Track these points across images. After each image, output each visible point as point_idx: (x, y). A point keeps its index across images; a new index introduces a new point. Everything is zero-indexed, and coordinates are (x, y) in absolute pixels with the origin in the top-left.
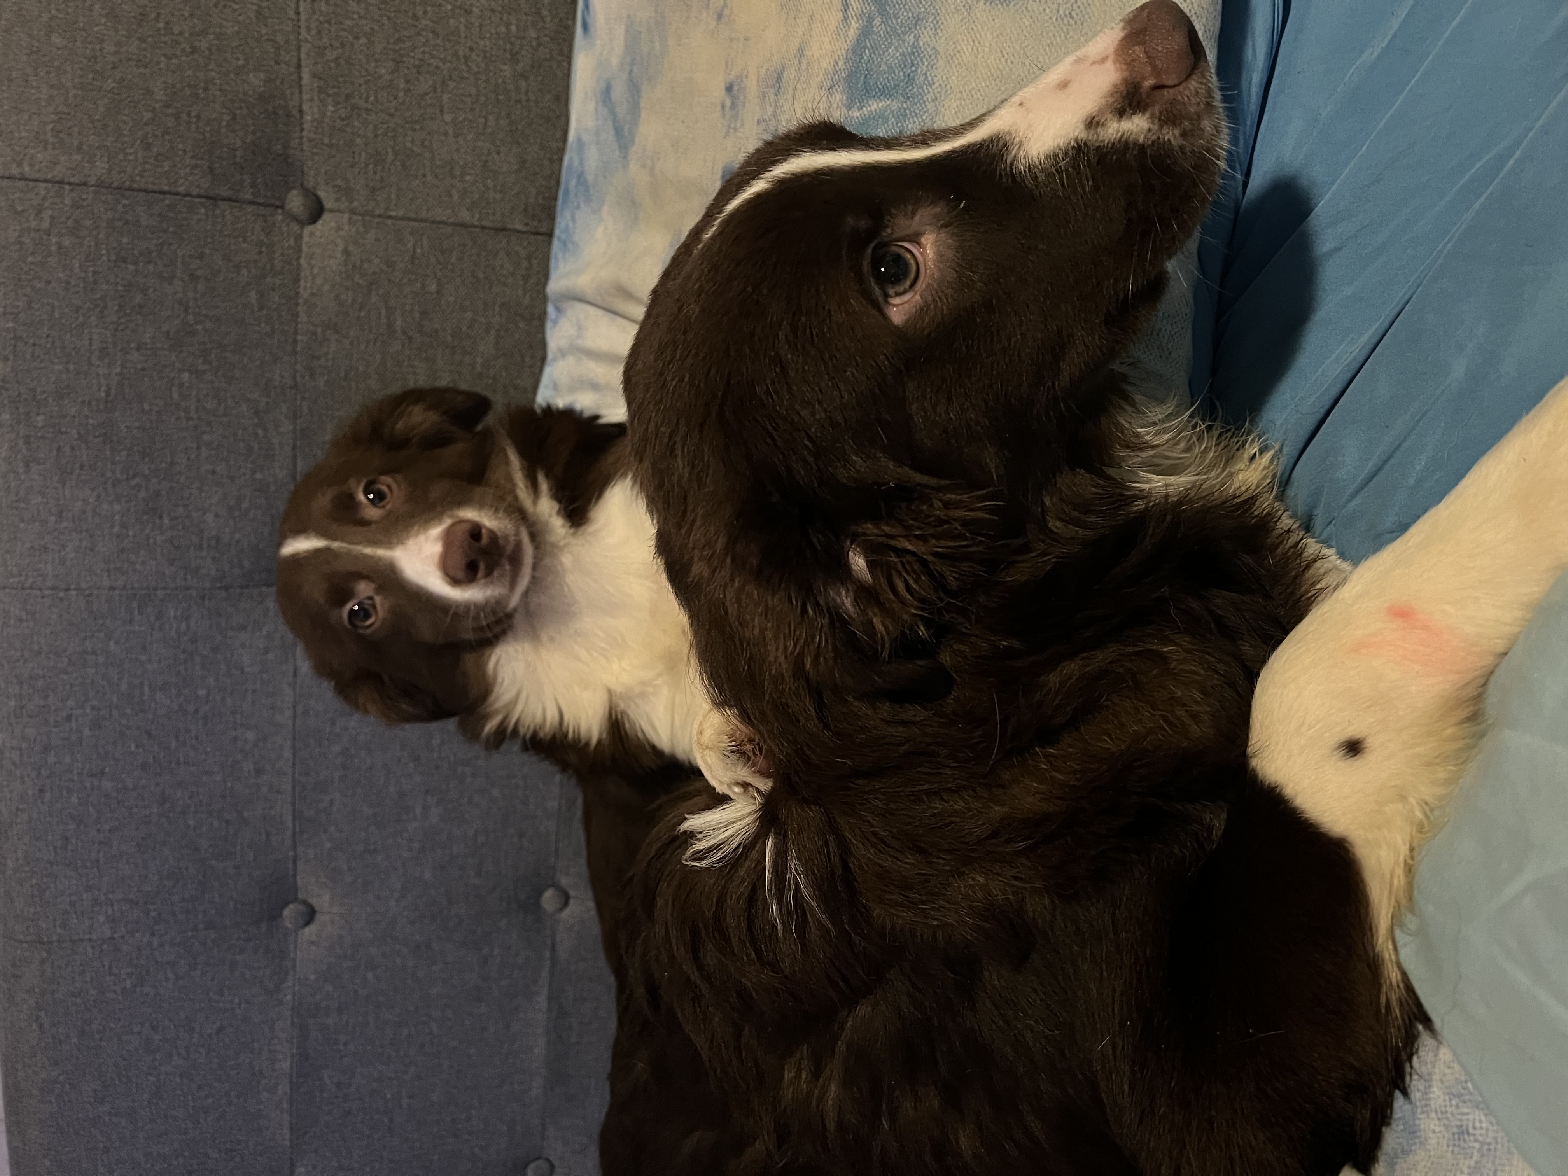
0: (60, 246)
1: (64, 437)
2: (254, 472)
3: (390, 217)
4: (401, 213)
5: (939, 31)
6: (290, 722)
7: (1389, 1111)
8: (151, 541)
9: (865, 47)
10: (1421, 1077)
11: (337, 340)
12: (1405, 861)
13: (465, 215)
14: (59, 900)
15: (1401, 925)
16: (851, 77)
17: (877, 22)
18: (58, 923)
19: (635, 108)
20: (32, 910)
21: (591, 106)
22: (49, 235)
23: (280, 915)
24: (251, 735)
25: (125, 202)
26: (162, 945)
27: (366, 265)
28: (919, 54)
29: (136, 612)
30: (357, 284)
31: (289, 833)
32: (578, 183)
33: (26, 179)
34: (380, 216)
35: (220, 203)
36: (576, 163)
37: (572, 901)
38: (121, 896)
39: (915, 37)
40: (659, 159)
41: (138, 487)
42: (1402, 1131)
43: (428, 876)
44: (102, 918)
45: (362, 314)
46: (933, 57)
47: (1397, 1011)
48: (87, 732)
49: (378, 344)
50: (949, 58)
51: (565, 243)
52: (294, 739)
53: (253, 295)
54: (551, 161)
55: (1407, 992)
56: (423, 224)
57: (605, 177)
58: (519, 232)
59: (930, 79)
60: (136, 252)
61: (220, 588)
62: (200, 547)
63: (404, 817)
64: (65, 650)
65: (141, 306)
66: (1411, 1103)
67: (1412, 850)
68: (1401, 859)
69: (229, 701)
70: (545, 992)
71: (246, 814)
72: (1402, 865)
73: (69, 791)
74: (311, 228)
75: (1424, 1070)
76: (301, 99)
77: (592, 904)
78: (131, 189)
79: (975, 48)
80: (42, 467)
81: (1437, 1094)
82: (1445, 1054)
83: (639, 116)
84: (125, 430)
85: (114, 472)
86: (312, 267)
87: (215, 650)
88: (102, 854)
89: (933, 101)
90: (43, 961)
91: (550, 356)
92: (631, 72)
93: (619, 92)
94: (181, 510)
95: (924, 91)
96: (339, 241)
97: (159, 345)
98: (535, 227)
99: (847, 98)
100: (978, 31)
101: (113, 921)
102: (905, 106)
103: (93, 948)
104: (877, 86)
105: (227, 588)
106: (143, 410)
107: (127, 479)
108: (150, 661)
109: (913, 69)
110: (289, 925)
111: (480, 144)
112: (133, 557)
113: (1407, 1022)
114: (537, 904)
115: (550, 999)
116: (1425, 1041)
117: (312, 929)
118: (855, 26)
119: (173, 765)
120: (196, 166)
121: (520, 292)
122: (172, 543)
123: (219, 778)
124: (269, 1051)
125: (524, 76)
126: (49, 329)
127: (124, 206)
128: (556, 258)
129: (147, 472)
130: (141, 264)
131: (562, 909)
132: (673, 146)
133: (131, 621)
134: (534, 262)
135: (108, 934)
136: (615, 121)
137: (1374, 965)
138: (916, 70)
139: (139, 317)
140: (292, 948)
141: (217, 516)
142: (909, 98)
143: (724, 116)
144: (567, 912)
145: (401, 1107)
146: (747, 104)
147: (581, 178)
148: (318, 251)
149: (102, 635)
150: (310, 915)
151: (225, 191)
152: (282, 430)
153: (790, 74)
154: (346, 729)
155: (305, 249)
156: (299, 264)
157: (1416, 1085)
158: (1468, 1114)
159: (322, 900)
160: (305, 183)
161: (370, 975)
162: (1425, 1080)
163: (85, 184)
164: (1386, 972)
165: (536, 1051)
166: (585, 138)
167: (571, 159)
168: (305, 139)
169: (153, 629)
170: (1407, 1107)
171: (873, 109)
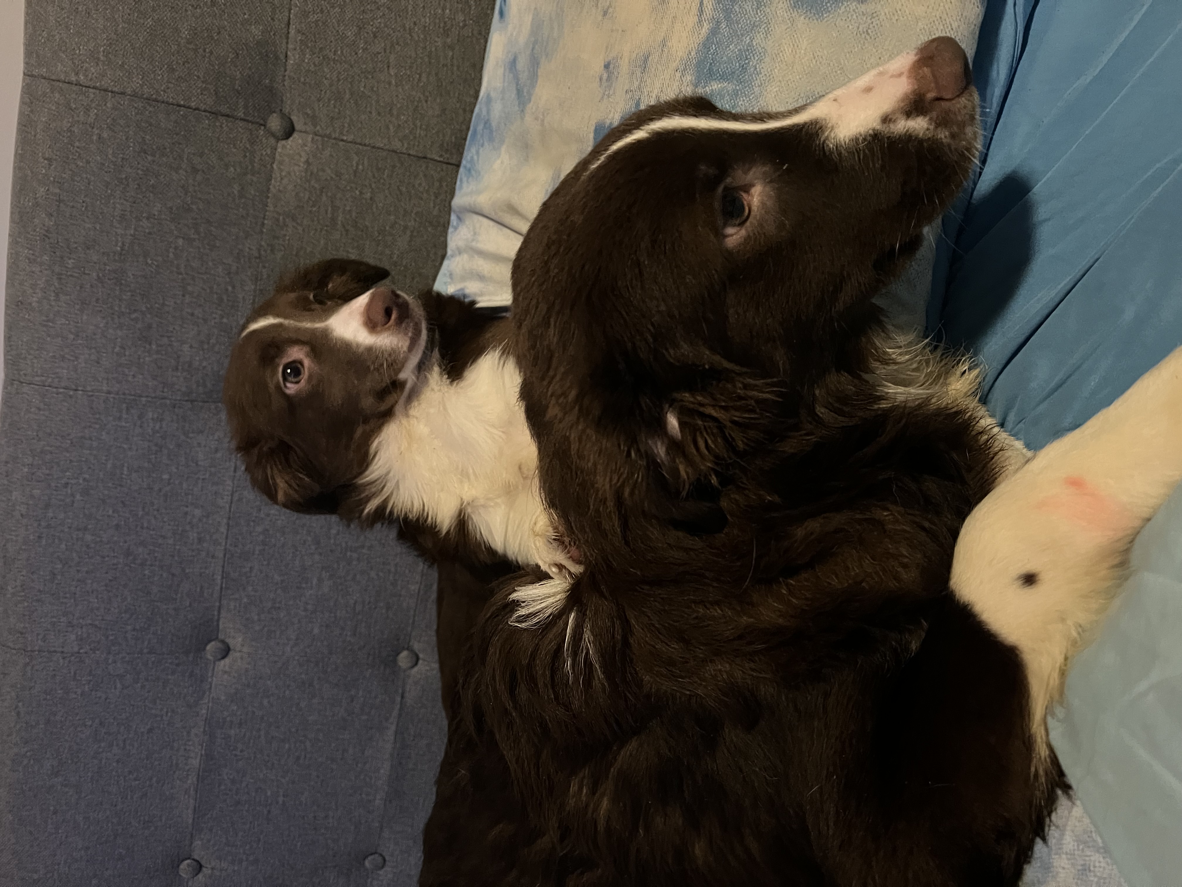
0: (100, 137)
1: (87, 277)
2: (222, 317)
3: (342, 140)
4: (350, 138)
5: (768, 35)
6: (227, 506)
7: (1030, 853)
8: (142, 360)
9: (713, 43)
10: (1057, 827)
11: (294, 227)
12: (1060, 667)
13: (397, 144)
14: (43, 620)
15: (1053, 715)
16: (700, 65)
17: (723, 25)
18: (40, 637)
19: (534, 76)
20: (22, 625)
21: (501, 71)
22: (93, 128)
23: (204, 649)
24: (198, 512)
25: (151, 109)
26: (115, 662)
27: (321, 173)
28: (752, 52)
29: (124, 412)
30: (313, 187)
31: (218, 588)
32: (485, 127)
33: (81, 85)
34: (335, 139)
35: (220, 117)
36: (484, 113)
37: (420, 662)
38: (89, 622)
39: (750, 38)
40: (548, 114)
41: (136, 320)
42: (1039, 867)
43: (316, 631)
44: (73, 637)
45: (314, 209)
46: (762, 54)
47: (1043, 780)
48: (78, 497)
49: (324, 232)
50: (774, 56)
51: (469, 170)
52: (229, 518)
53: (236, 188)
54: (464, 111)
55: (1051, 764)
56: (365, 148)
57: (505, 124)
58: (435, 160)
59: (758, 70)
60: (154, 147)
61: (187, 401)
62: (177, 369)
63: (304, 585)
64: (69, 435)
65: (153, 186)
66: (1047, 846)
67: (1066, 659)
68: (1058, 665)
69: (185, 486)
70: (393, 728)
71: (187, 571)
72: (1057, 670)
73: (60, 539)
74: (284, 142)
75: (1060, 822)
76: (287, 48)
77: (436, 666)
78: (156, 100)
79: (794, 51)
80: (68, 297)
81: (1069, 842)
82: (1077, 811)
83: (537, 82)
84: (132, 277)
85: (120, 306)
86: (281, 170)
87: (179, 446)
88: (78, 589)
89: (759, 86)
90: (26, 665)
91: (449, 252)
92: (533, 49)
93: (522, 63)
94: (165, 340)
95: (753, 78)
96: (303, 154)
97: (163, 217)
98: (448, 159)
99: (695, 79)
100: (797, 37)
101: (81, 640)
102: (738, 88)
103: (64, 658)
104: (719, 72)
105: (192, 401)
106: (147, 263)
107: (130, 313)
108: (130, 449)
109: (747, 61)
110: (209, 657)
111: (414, 93)
112: (126, 371)
113: (1050, 786)
114: (395, 661)
115: (396, 733)
116: (1063, 801)
117: (227, 661)
118: (706, 28)
119: (138, 529)
120: (205, 89)
121: (432, 205)
122: (156, 364)
123: (171, 541)
124: (185, 750)
125: (451, 48)
126: (85, 197)
127: (150, 112)
128: (461, 180)
129: (144, 309)
130: (157, 156)
131: (412, 667)
132: (560, 105)
133: (120, 418)
134: (444, 184)
135: (76, 649)
136: (517, 84)
137: (1028, 744)
138: (749, 63)
139: (151, 195)
140: (210, 675)
141: (191, 347)
142: (741, 82)
143: (601, 86)
144: (416, 669)
145: (277, 803)
146: (619, 78)
147: (487, 123)
148: (287, 159)
149: (97, 426)
150: (226, 651)
151: (224, 109)
152: (246, 288)
153: (654, 58)
154: (268, 515)
155: (277, 156)
156: (272, 167)
157: (1053, 834)
158: (1090, 856)
159: (236, 641)
160: (283, 110)
161: (265, 702)
162: (1060, 830)
163: (123, 93)
164: (1037, 749)
165: (382, 771)
166: (493, 95)
167: (480, 109)
168: (287, 77)
169: (135, 425)
170: (1045, 849)
171: (713, 88)
